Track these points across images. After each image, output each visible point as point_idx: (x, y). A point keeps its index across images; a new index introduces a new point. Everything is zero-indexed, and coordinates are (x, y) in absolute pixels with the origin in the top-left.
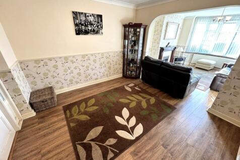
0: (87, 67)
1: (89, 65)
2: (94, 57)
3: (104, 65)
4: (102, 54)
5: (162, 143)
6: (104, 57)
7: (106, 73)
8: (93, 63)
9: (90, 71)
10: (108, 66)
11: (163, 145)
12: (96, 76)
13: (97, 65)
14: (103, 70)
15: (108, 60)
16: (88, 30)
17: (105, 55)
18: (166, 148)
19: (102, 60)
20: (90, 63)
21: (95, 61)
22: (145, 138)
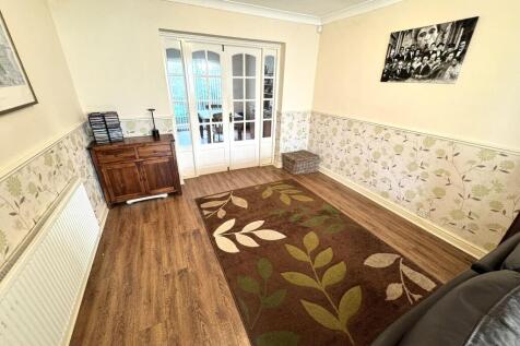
0: (377, 155)
1: (380, 151)
2: (402, 138)
3: (420, 171)
4: (430, 140)
5: (190, 270)
6: (433, 149)
7: (418, 198)
8: (391, 152)
9: (378, 167)
10: (433, 181)
11: (186, 270)
12: (385, 188)
13: (402, 162)
14: (412, 185)
15: (442, 164)
16: (412, 68)
17: (438, 145)
18: (180, 272)
19: (422, 157)
20: (384, 150)
21: (399, 150)
22: (210, 250)
